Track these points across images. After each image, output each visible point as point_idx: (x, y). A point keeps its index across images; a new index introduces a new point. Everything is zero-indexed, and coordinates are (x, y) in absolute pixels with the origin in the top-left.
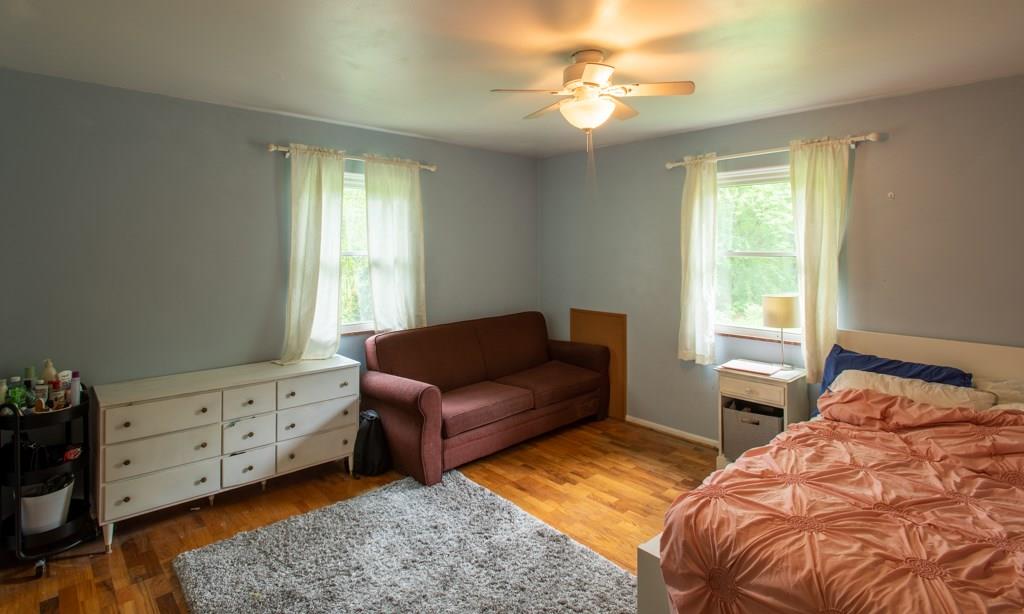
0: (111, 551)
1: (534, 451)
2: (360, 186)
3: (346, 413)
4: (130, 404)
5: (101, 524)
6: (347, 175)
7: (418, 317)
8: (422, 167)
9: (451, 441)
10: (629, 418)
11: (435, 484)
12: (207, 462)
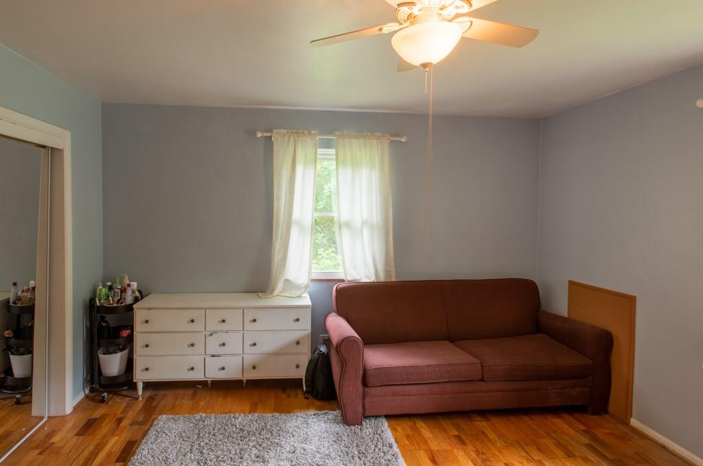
0: (141, 399)
1: (481, 424)
2: (332, 159)
3: (298, 343)
4: (150, 309)
5: (134, 381)
6: (320, 151)
7: (387, 272)
8: (391, 138)
9: (371, 391)
10: (634, 422)
11: (354, 425)
12: (195, 357)
